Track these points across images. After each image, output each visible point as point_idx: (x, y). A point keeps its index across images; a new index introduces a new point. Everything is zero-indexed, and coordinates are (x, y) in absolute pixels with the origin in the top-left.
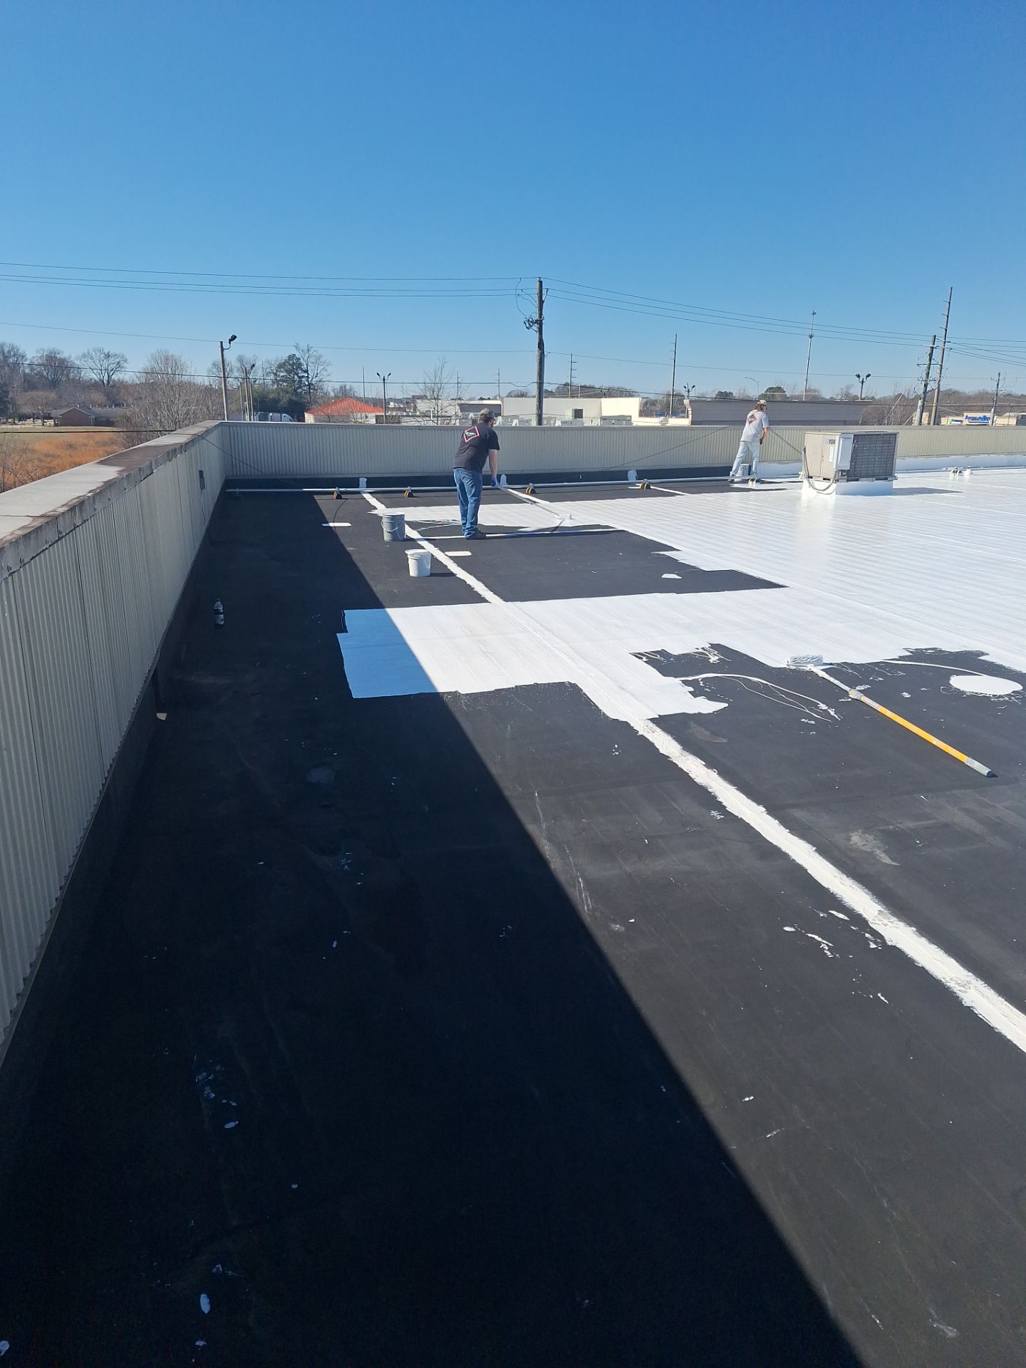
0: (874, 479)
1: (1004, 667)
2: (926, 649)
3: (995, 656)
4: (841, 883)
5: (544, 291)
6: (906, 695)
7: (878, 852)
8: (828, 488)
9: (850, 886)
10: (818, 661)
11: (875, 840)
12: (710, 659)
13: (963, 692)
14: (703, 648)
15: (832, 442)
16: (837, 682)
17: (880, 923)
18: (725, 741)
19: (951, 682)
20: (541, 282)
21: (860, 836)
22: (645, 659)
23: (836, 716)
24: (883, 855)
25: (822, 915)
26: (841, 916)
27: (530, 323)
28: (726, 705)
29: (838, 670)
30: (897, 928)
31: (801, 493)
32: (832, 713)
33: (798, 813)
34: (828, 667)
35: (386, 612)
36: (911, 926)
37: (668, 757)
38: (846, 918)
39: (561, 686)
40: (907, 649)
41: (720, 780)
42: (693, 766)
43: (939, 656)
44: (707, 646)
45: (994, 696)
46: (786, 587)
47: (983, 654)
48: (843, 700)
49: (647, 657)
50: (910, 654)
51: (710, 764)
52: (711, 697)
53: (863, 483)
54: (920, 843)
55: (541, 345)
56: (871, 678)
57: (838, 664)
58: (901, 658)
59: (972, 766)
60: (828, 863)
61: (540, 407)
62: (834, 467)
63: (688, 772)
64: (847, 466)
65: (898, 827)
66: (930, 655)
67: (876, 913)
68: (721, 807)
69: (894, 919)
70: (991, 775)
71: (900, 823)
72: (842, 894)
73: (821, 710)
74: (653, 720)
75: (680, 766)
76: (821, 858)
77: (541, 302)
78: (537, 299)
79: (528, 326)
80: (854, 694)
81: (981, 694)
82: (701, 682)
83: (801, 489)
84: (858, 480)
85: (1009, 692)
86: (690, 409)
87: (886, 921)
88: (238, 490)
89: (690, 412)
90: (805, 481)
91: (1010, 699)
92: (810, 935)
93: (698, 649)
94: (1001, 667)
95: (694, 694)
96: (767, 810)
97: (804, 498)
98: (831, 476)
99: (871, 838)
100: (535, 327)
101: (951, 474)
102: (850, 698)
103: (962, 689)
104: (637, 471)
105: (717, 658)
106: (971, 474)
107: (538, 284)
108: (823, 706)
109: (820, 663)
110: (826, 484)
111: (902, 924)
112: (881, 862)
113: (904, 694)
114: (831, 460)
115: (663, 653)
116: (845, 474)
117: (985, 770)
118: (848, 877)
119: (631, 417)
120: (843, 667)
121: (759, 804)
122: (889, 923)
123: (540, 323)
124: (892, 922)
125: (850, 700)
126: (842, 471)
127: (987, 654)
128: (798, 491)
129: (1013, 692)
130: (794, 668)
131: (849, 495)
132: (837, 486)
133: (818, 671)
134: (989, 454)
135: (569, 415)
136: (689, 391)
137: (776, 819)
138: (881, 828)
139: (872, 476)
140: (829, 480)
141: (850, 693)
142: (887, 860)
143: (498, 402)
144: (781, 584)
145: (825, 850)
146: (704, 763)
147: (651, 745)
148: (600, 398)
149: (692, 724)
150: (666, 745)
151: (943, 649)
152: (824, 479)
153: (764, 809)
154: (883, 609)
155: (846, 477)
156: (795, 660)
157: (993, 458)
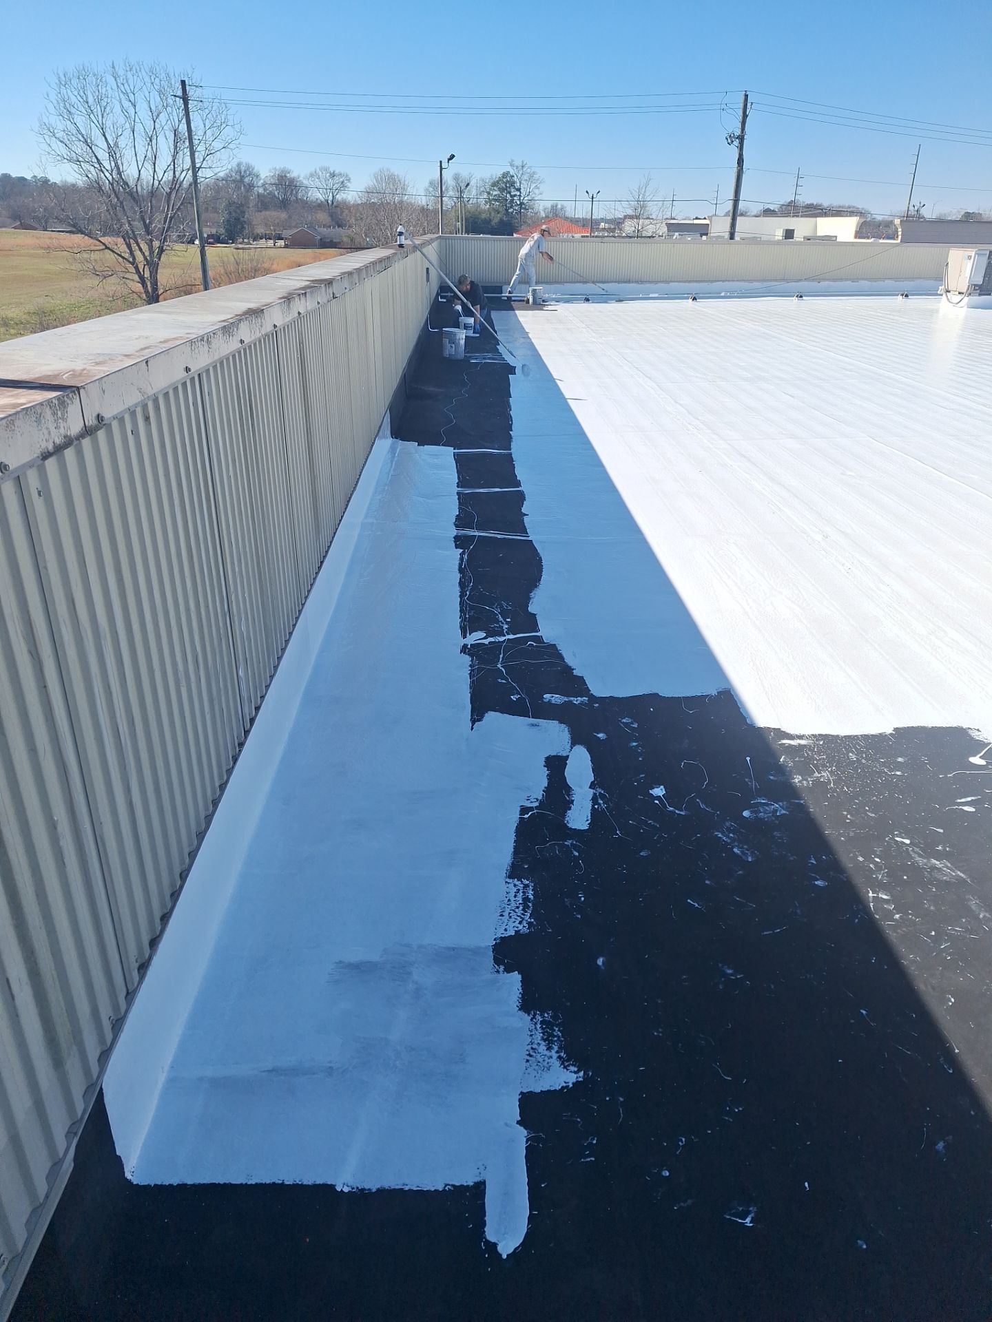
5: (749, 105)
8: (961, 301)
15: (969, 257)
20: (746, 96)
27: (730, 138)
31: (939, 306)
55: (740, 161)
61: (733, 225)
62: (968, 281)
64: (980, 281)
77: (745, 116)
78: (741, 113)
79: (729, 141)
83: (939, 301)
84: (990, 295)
86: (900, 230)
89: (900, 233)
90: (944, 295)
97: (941, 311)
98: (965, 291)
100: (736, 143)
107: (743, 97)
110: (960, 297)
114: (965, 275)
123: (741, 139)
126: (975, 285)
128: (937, 304)
131: (982, 308)
132: (969, 300)
140: (963, 294)
143: (708, 221)
152: (959, 293)
155: (978, 291)
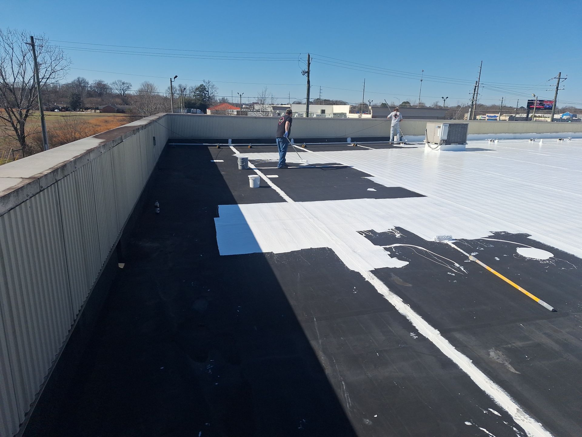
0: (458, 144)
1: (541, 243)
2: (500, 232)
3: (535, 237)
4: (491, 387)
5: (310, 59)
6: (497, 259)
7: (507, 364)
8: (437, 147)
9: (496, 389)
10: (450, 239)
11: (503, 355)
12: (396, 235)
13: (525, 257)
14: (392, 229)
15: (439, 127)
16: (461, 251)
17: (520, 419)
18: (410, 285)
19: (517, 251)
20: (309, 55)
21: (495, 352)
22: (364, 235)
23: (465, 271)
24: (510, 366)
25: (485, 412)
26: (496, 413)
27: (304, 73)
28: (408, 263)
29: (460, 243)
30: (530, 423)
31: (424, 150)
32: (463, 269)
33: (458, 335)
34: (455, 241)
35: (238, 206)
36: (538, 422)
37: (383, 295)
38: (499, 415)
39: (324, 249)
40: (491, 232)
41: (412, 311)
42: (396, 302)
43: (507, 236)
44: (394, 228)
45: (540, 260)
46: (426, 196)
47: (529, 235)
48: (466, 261)
49: (365, 234)
50: (493, 235)
51: (406, 301)
52: (400, 258)
53: (452, 146)
54: (528, 357)
55: (309, 82)
56: (478, 248)
57: (459, 240)
58: (490, 237)
59: (542, 305)
60: (480, 372)
61: (308, 109)
62: (440, 138)
63: (394, 305)
64: (446, 138)
65: (514, 346)
66: (503, 235)
67: (516, 411)
68: (415, 331)
69: (527, 416)
70: (554, 311)
71: (514, 343)
72: (493, 396)
73: (456, 267)
74: (372, 271)
75: (390, 301)
76: (476, 368)
77: (309, 64)
78: (307, 62)
79: (303, 74)
80: (472, 258)
81: (534, 259)
82: (394, 249)
83: (424, 147)
84: (450, 144)
85: (548, 258)
86: (371, 111)
87: (522, 417)
88: (174, 144)
89: (371, 112)
90: (427, 144)
91: (549, 262)
92: (481, 429)
93: (389, 229)
94: (539, 243)
95: (392, 256)
96: (440, 333)
97: (426, 152)
98: (439, 142)
99: (500, 353)
100: (306, 74)
101: (489, 142)
102: (470, 260)
103: (524, 256)
104: (351, 138)
105: (399, 235)
106: (498, 142)
107: (308, 56)
108: (457, 265)
109: (451, 239)
110: (436, 146)
111: (532, 420)
112: (510, 371)
113: (496, 258)
114: (438, 135)
115: (372, 231)
116: (444, 141)
117: (551, 308)
118: (494, 382)
119: (346, 113)
120: (462, 241)
121: (436, 328)
122: (525, 419)
123: (308, 72)
124: (526, 418)
125: (470, 261)
126: (444, 140)
127: (531, 236)
128: (423, 148)
129: (550, 258)
130: (438, 241)
131: (447, 151)
132: (441, 147)
133: (450, 243)
134: (505, 133)
135: (319, 112)
136: (370, 103)
137: (446, 339)
138: (505, 346)
139: (457, 143)
140: (437, 144)
141: (470, 257)
142: (513, 370)
143: (289, 106)
144: (423, 194)
145: (477, 362)
146: (402, 300)
147: (373, 287)
148: (333, 105)
149: (392, 275)
150: (381, 288)
151: (509, 232)
152: (435, 144)
153: (438, 332)
154: (474, 209)
155: (445, 143)
156: (439, 238)
157: (507, 135)
